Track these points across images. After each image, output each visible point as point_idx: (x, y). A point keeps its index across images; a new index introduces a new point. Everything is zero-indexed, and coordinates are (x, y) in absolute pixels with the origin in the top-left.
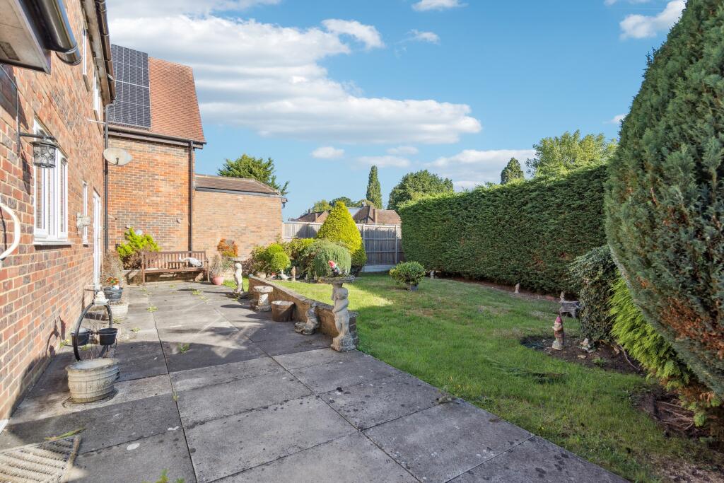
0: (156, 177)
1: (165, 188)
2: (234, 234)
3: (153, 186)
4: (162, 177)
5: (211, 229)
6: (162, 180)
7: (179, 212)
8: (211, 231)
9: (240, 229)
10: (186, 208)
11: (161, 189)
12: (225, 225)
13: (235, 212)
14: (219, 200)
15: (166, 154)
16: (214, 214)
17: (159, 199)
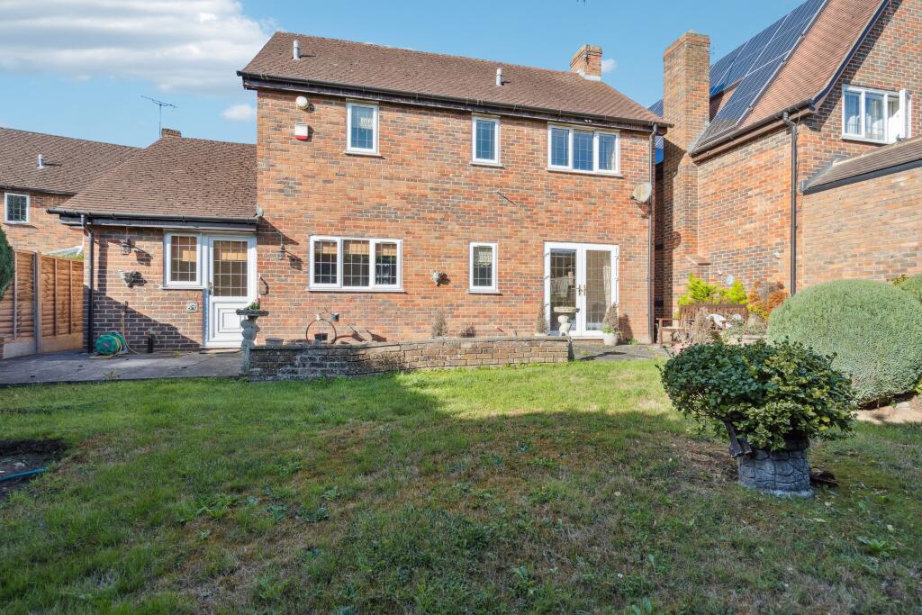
0: (750, 193)
1: (760, 206)
2: (882, 267)
3: (747, 208)
4: (757, 191)
5: (831, 263)
6: (756, 195)
7: (778, 240)
8: (831, 266)
9: (899, 255)
10: (788, 230)
11: (755, 210)
12: (863, 250)
13: (885, 218)
14: (848, 200)
15: (761, 151)
16: (839, 231)
17: (752, 225)
